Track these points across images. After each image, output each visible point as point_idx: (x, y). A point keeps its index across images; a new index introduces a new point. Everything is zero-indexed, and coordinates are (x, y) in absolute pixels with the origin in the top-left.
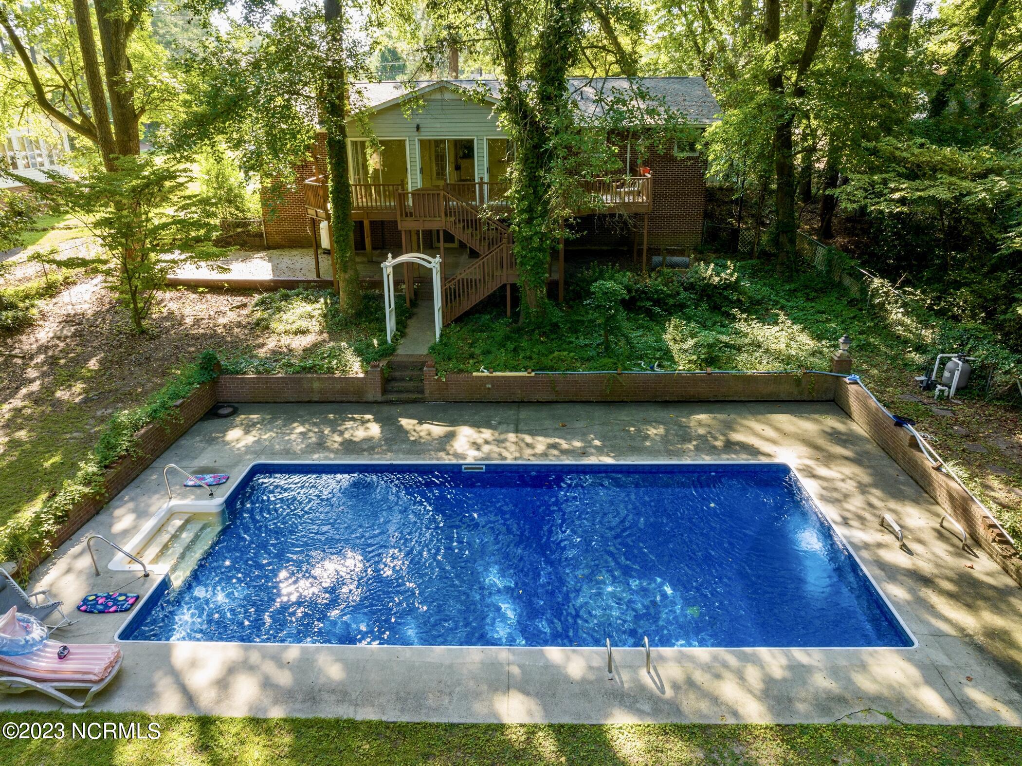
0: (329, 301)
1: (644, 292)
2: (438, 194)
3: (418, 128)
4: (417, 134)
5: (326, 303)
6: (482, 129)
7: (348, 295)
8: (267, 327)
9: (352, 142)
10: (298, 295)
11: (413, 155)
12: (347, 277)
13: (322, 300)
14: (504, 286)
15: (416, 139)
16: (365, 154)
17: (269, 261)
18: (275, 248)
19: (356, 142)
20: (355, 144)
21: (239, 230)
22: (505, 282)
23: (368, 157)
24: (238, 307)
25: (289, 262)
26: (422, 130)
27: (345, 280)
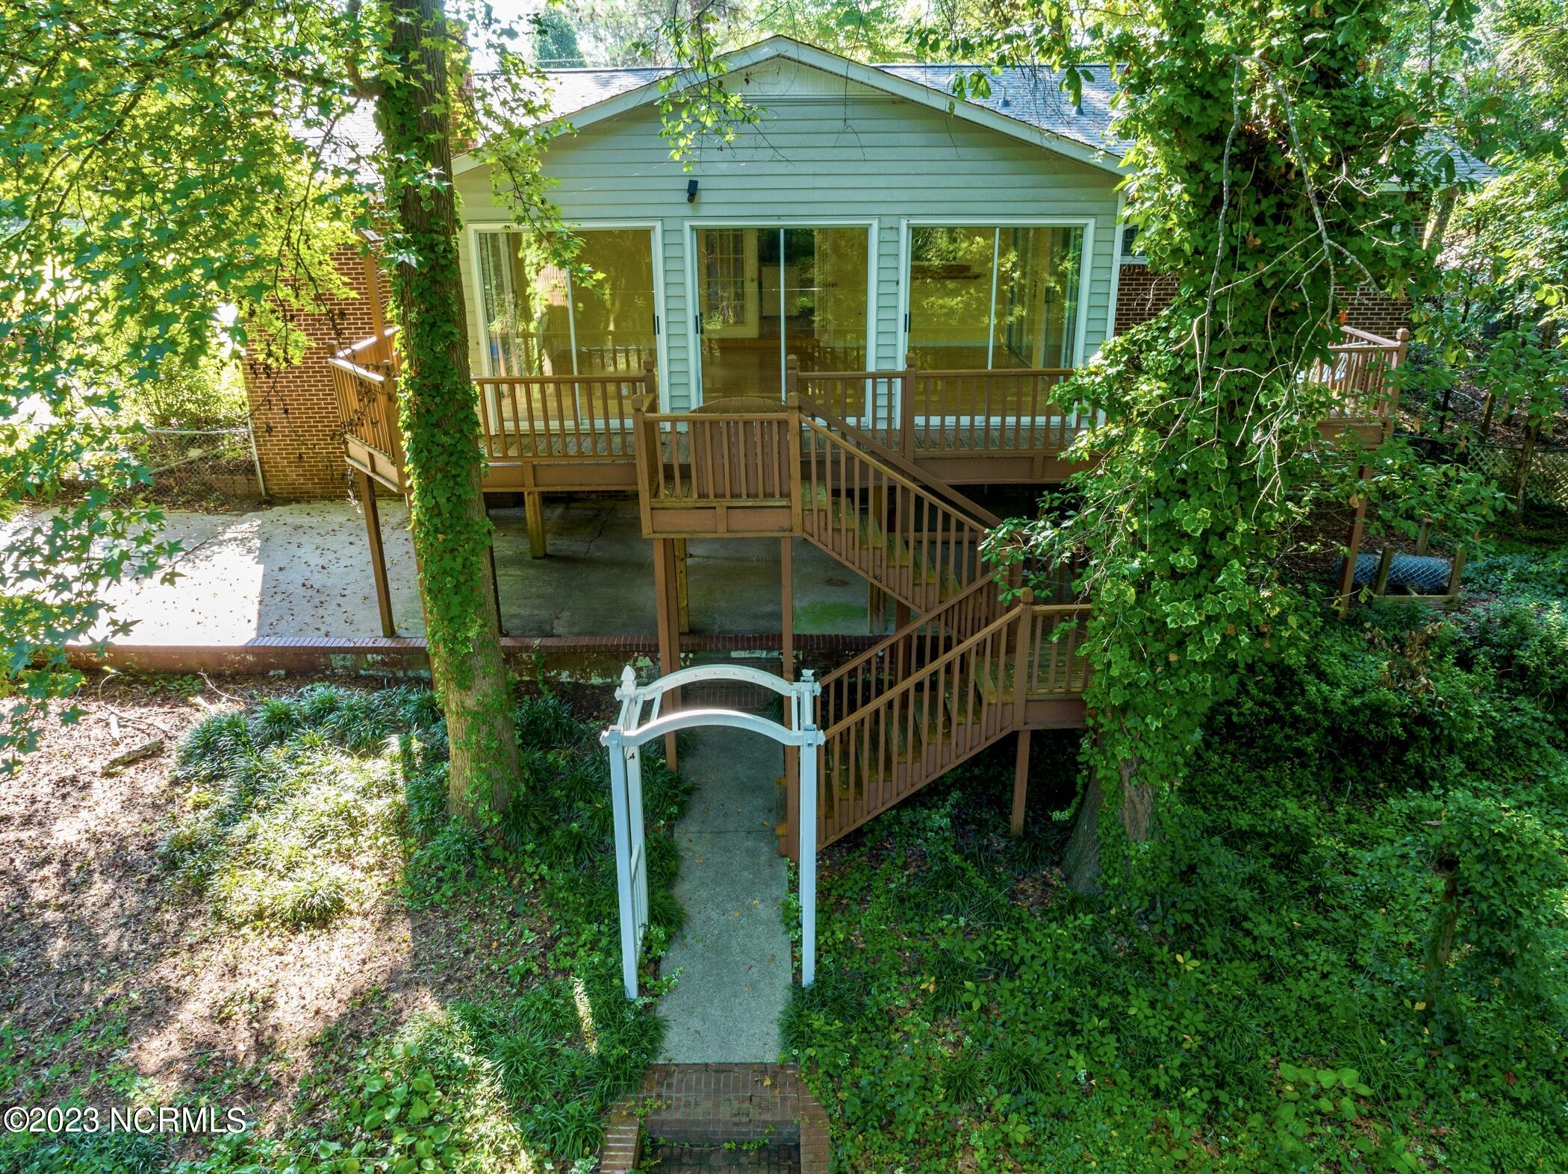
0: (416, 746)
1: (1423, 720)
2: (783, 424)
3: (693, 190)
4: (686, 210)
5: (407, 753)
6: (899, 195)
7: (477, 759)
8: (198, 888)
9: (482, 237)
10: (316, 719)
11: (674, 278)
12: (470, 702)
13: (394, 742)
14: (1013, 738)
15: (687, 224)
16: (518, 265)
17: (263, 556)
18: (286, 501)
19: (494, 236)
20: (488, 241)
21: (194, 453)
22: (1018, 726)
23: (530, 272)
24: (129, 761)
25: (315, 560)
26: (704, 196)
27: (463, 712)
